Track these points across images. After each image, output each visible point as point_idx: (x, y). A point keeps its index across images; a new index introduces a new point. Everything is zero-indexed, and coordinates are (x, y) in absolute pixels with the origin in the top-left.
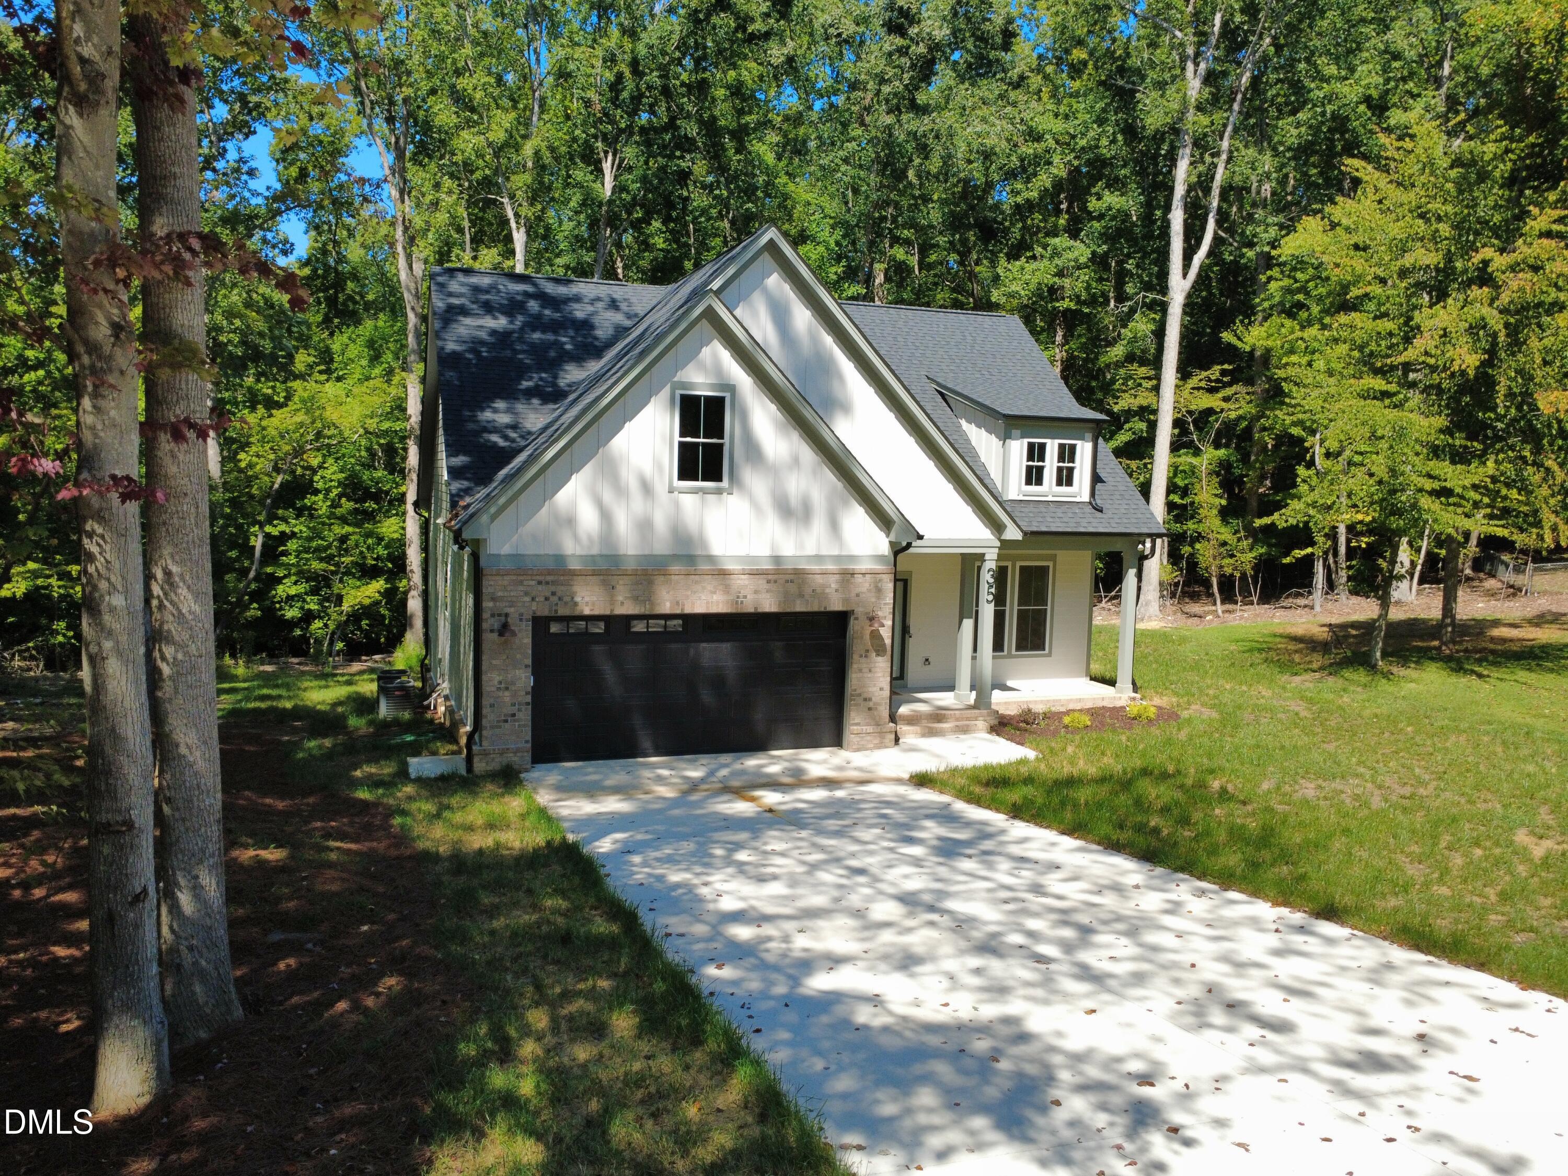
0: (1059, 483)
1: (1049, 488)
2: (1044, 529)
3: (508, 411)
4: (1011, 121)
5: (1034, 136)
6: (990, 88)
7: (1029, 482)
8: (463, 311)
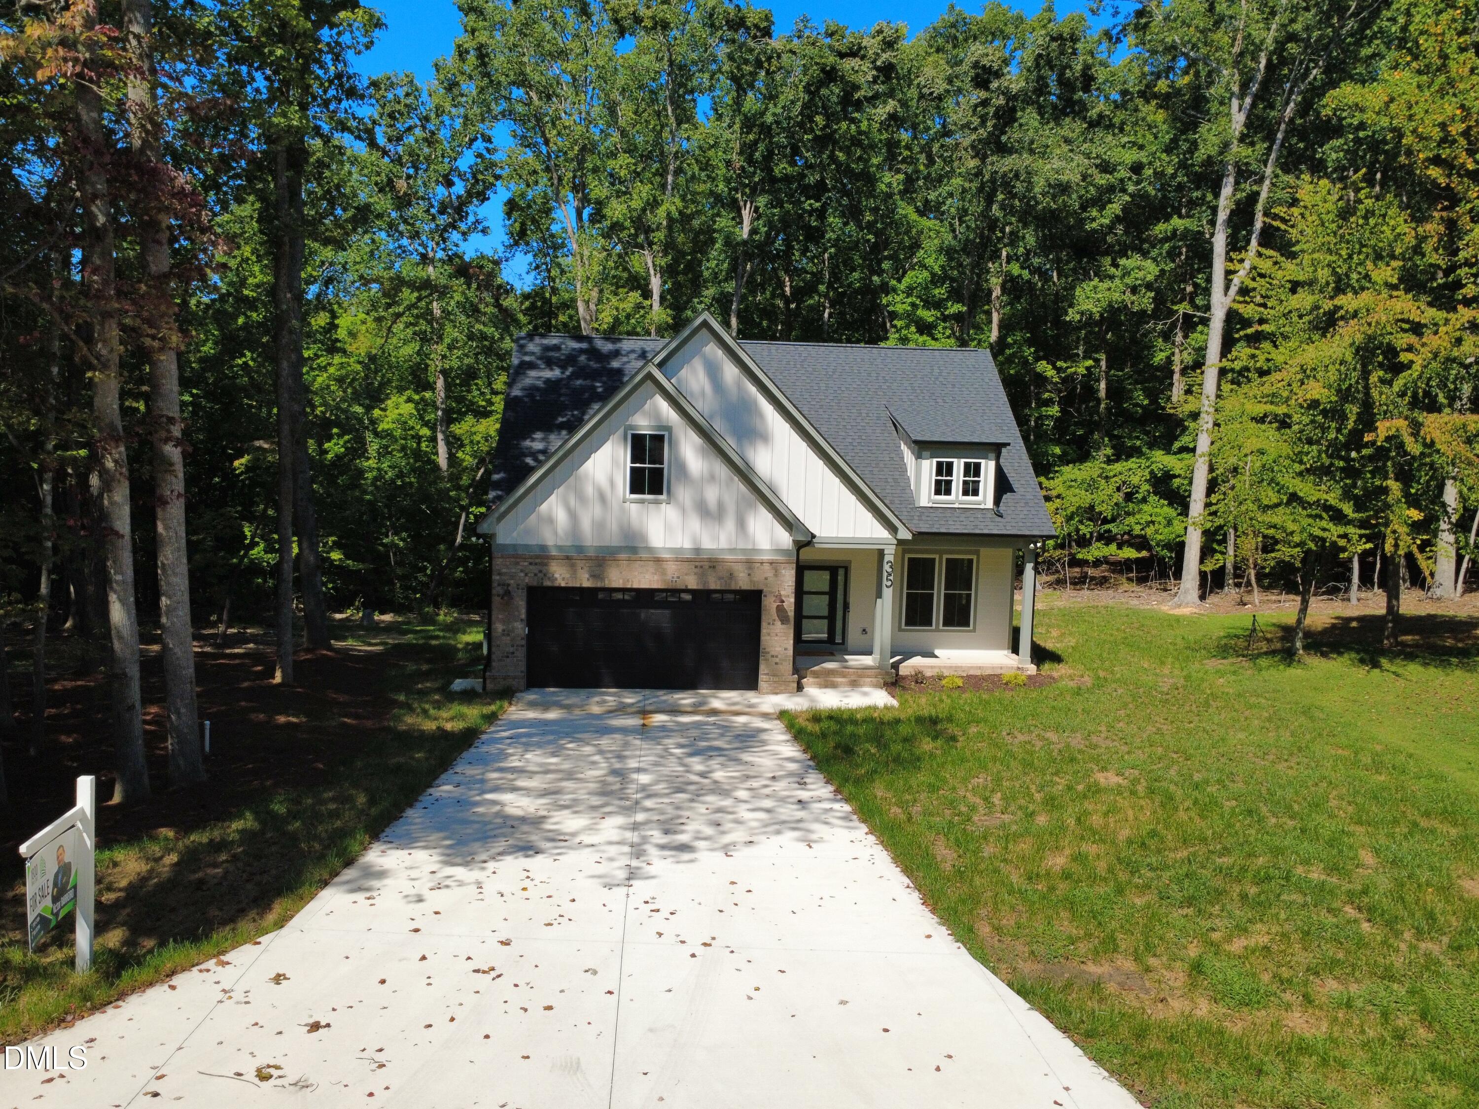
0: (966, 493)
1: (956, 497)
2: (943, 530)
3: (543, 439)
4: (1088, 156)
5: (1106, 167)
6: (1072, 127)
7: (938, 492)
8: (532, 366)
